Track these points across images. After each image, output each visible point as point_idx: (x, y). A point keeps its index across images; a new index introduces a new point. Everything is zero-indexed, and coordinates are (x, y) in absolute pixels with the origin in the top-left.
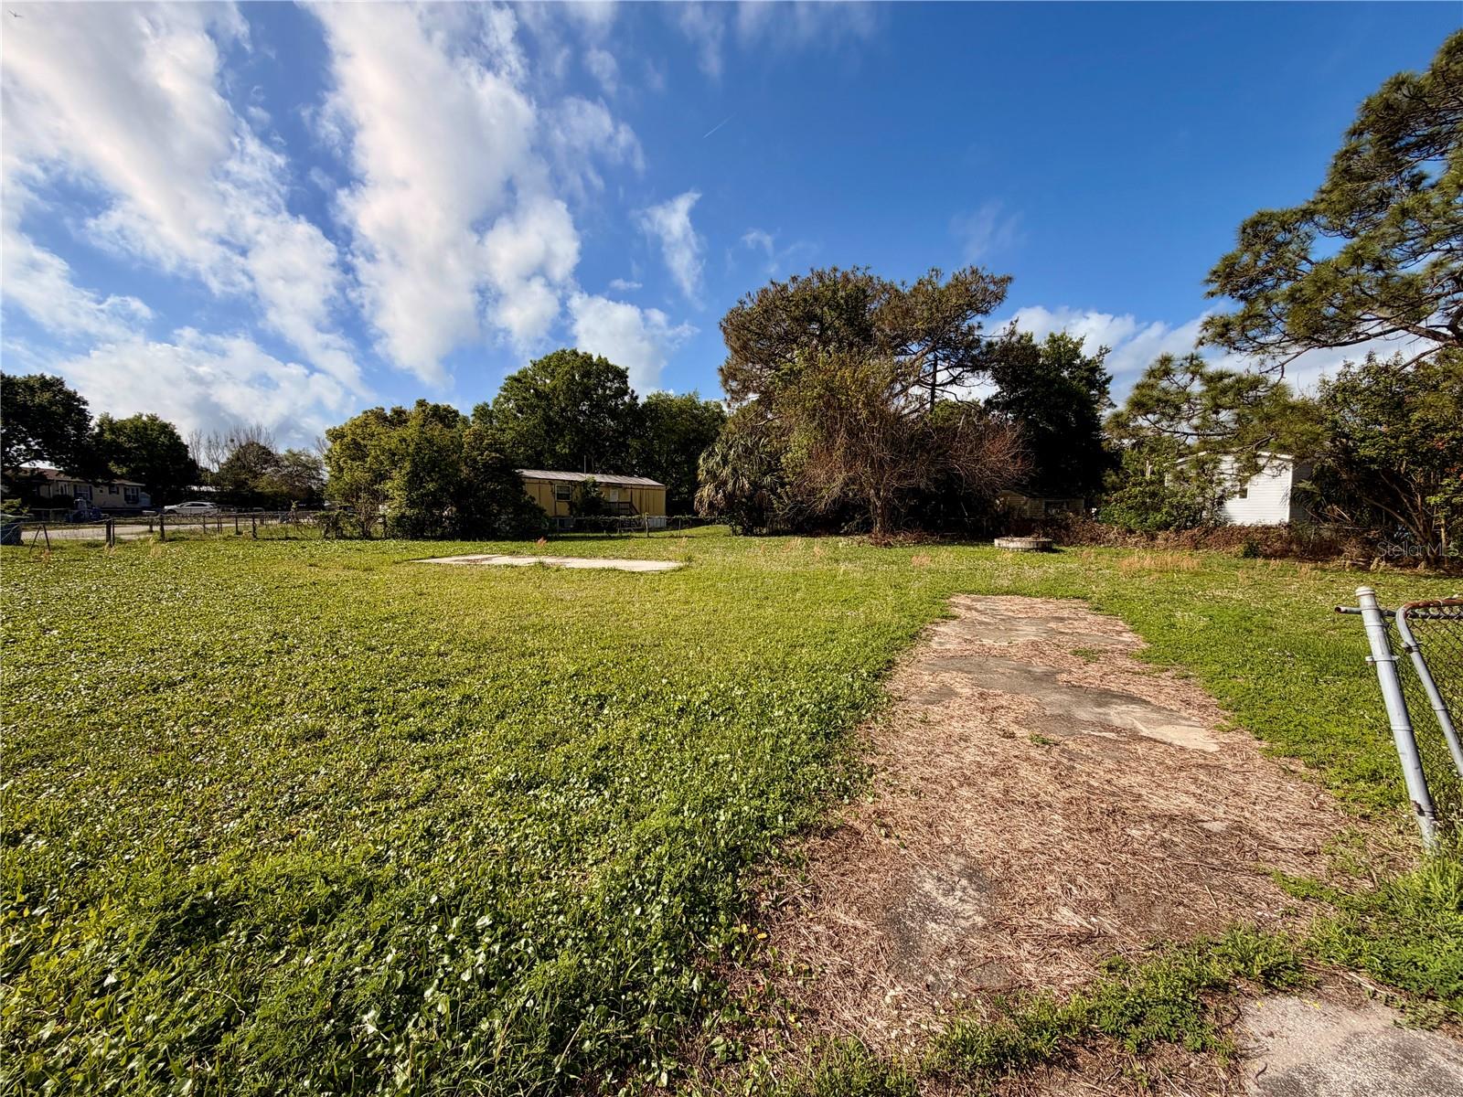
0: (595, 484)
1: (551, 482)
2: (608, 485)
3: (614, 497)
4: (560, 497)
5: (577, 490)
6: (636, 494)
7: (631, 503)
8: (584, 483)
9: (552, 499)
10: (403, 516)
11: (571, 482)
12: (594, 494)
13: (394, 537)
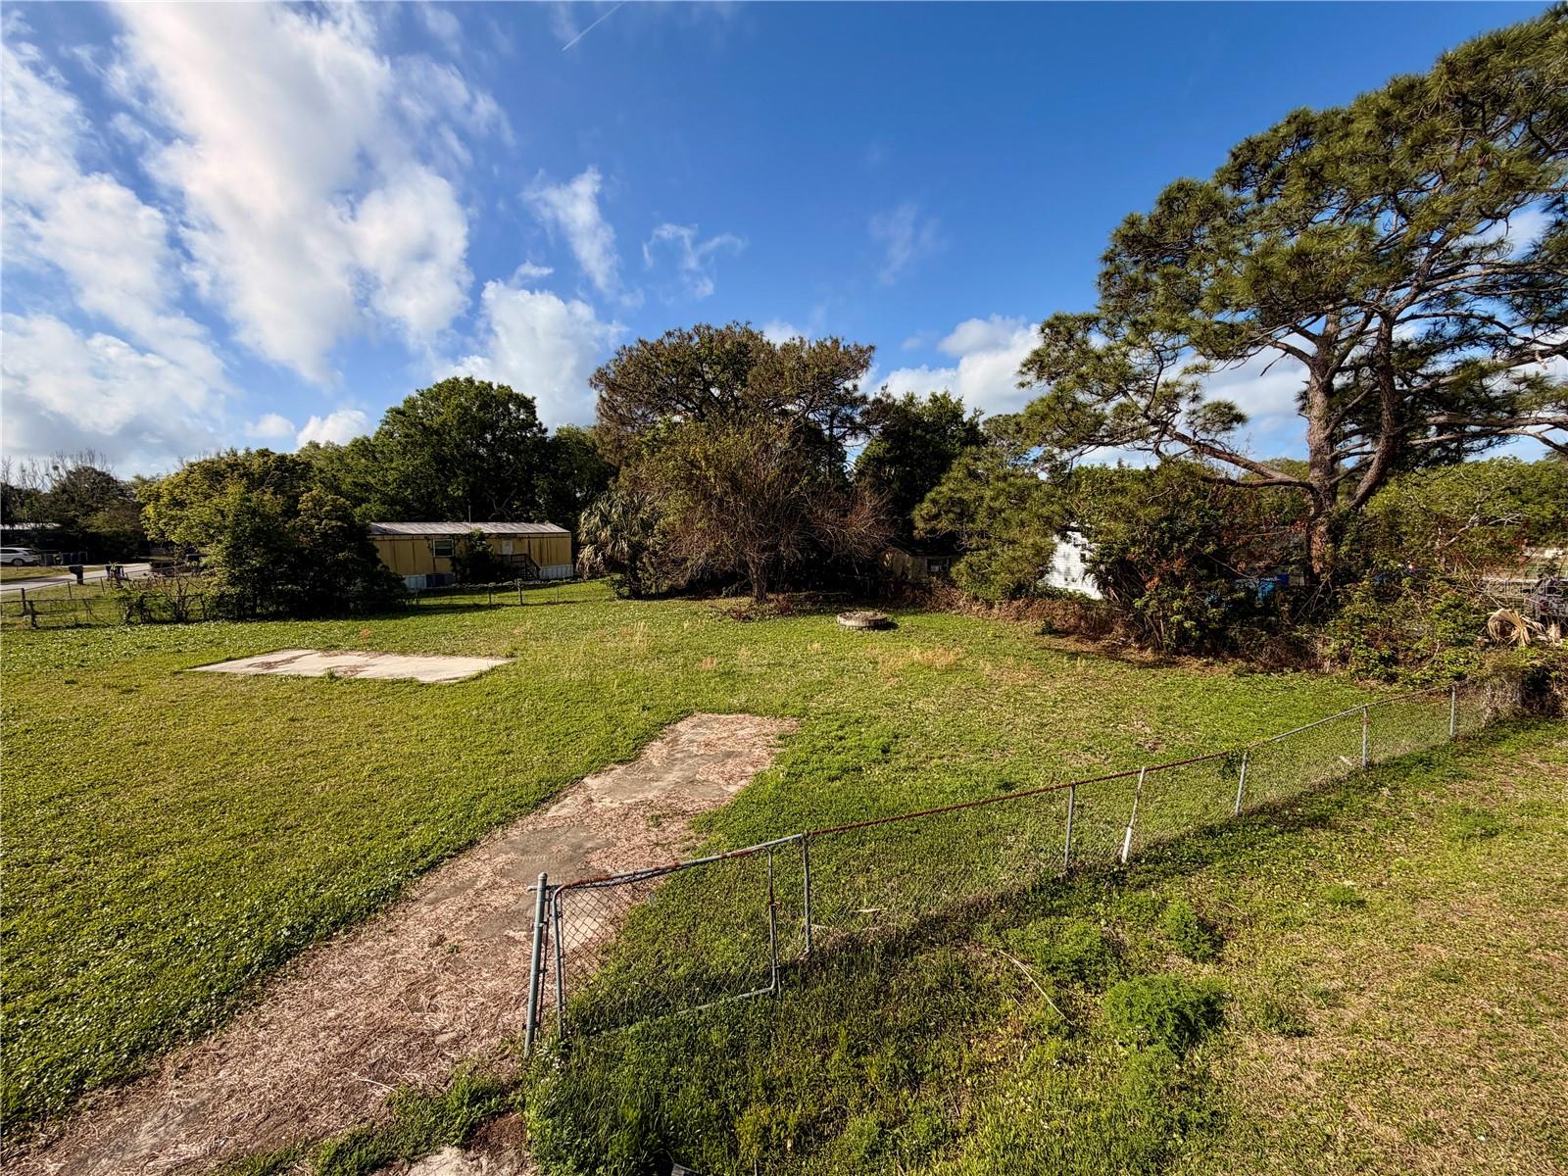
0: (482, 536)
1: (427, 537)
2: (500, 536)
3: (508, 549)
4: (439, 552)
5: (462, 542)
6: (535, 543)
7: (527, 556)
8: (470, 536)
9: (430, 556)
10: (222, 596)
11: (452, 536)
12: (481, 549)
13: (215, 618)
